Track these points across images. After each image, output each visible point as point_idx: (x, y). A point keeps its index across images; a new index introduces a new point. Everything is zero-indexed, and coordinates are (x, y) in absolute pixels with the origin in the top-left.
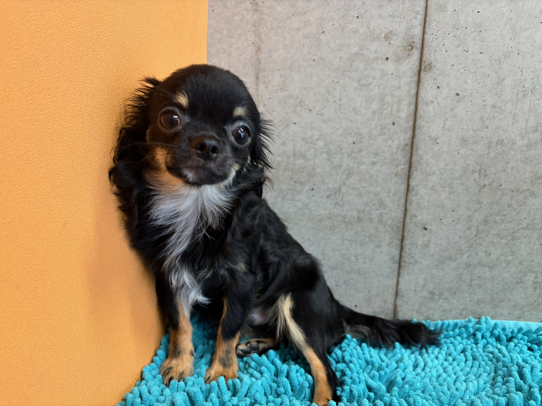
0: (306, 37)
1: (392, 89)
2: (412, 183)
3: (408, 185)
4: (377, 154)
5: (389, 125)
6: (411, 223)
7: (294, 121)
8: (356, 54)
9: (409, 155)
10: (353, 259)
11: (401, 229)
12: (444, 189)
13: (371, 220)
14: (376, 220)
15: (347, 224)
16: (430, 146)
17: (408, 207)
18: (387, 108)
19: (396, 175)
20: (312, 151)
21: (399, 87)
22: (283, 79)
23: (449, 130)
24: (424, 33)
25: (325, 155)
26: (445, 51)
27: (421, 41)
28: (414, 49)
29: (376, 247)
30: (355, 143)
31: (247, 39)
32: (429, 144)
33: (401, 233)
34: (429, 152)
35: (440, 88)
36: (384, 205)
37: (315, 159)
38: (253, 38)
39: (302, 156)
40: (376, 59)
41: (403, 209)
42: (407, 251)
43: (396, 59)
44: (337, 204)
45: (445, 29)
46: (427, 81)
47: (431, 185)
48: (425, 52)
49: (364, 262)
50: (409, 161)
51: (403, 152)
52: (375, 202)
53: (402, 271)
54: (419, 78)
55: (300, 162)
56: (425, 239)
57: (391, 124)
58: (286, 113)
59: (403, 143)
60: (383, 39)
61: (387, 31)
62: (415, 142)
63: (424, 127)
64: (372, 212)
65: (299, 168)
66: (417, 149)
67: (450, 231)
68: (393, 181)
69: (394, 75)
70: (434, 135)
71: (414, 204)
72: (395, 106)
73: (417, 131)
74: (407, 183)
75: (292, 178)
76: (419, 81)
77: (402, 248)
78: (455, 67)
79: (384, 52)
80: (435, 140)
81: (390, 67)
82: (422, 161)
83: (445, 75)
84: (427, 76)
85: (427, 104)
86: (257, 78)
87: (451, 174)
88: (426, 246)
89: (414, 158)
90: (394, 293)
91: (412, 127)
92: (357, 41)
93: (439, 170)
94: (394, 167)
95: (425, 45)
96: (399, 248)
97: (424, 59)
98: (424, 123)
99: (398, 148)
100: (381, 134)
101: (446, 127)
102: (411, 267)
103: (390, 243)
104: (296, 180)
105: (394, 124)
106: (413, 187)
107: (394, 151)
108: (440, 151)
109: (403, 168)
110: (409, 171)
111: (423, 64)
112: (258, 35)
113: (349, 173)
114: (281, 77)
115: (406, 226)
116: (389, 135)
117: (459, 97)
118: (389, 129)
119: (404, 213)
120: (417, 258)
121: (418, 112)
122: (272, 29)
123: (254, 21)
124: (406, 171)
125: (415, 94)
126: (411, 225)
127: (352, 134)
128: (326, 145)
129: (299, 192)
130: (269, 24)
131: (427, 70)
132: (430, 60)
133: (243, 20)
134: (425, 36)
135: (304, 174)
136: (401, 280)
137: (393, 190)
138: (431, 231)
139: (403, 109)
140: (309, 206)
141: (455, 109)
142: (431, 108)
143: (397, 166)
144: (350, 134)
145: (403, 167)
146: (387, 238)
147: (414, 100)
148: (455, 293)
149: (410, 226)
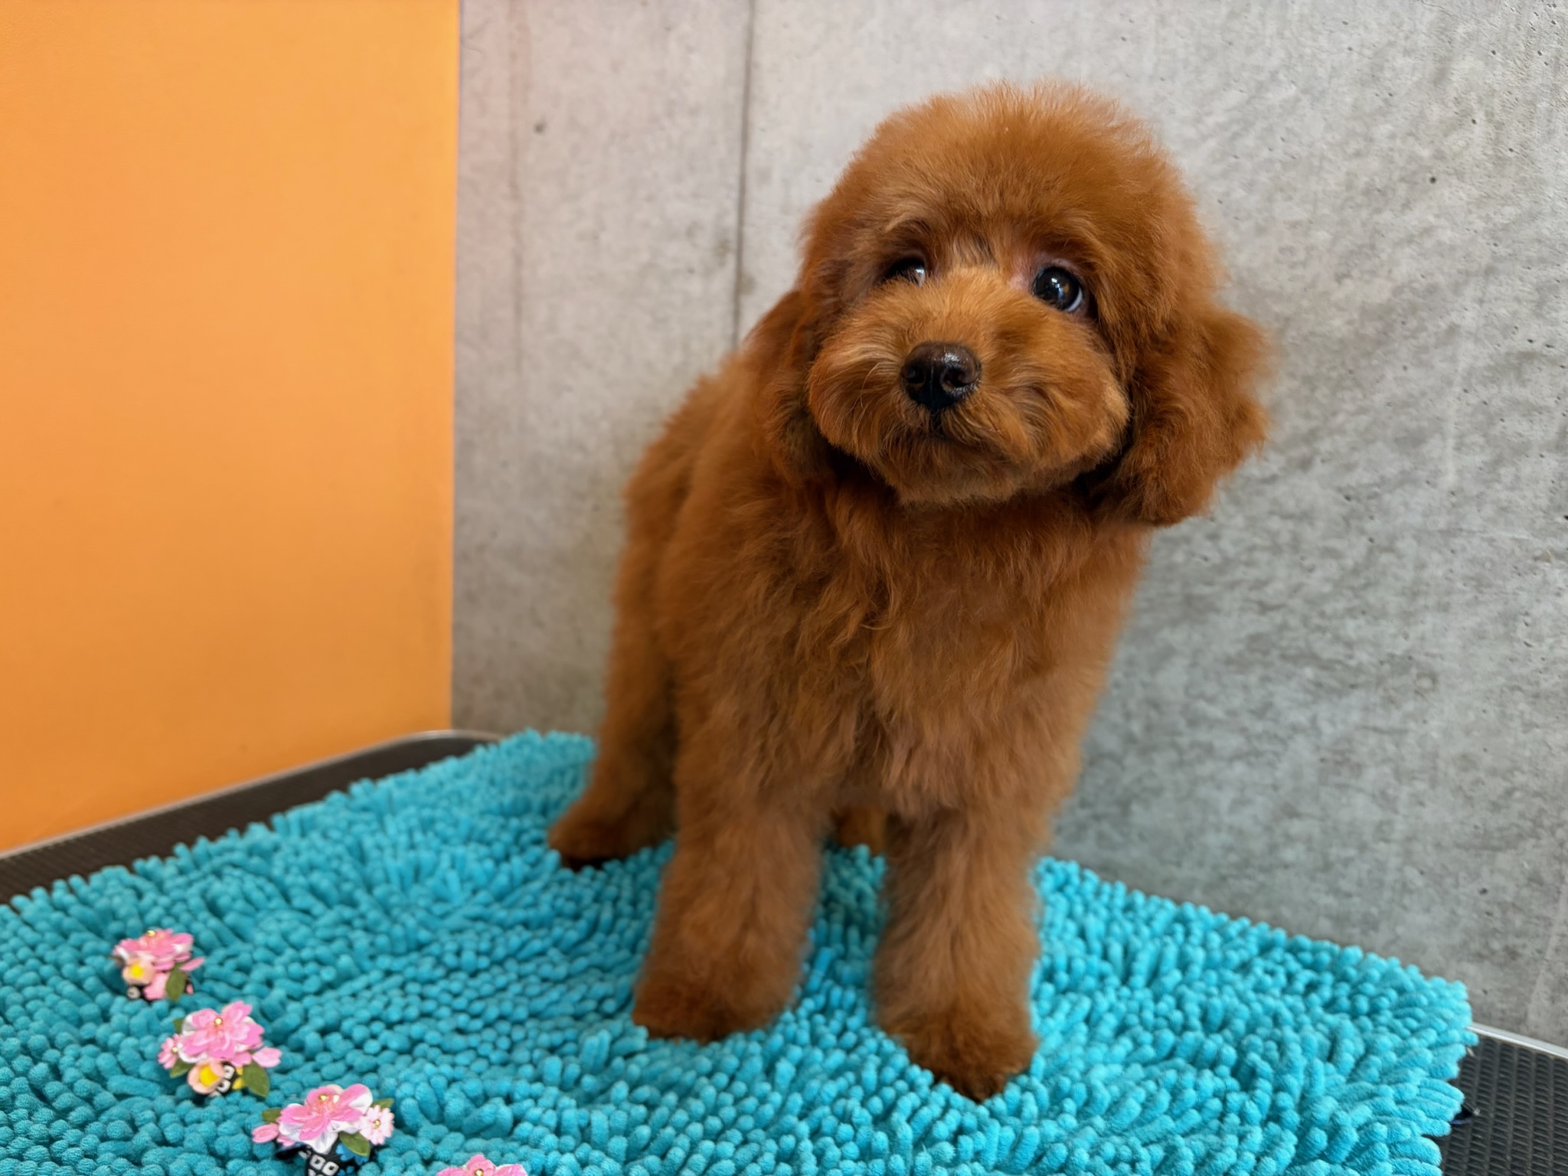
0: (580, 237)
1: (700, 326)
8: (648, 265)
22: (551, 311)
26: (772, 255)
27: (737, 239)
28: (729, 253)
31: (504, 246)
38: (512, 243)
39: (580, 446)
40: (676, 272)
43: (703, 271)
45: (769, 216)
46: (748, 311)
48: (744, 257)
54: (737, 307)
55: (578, 457)
60: (684, 236)
61: (689, 222)
65: (577, 469)
69: (701, 300)
76: (737, 312)
79: (687, 259)
84: (748, 302)
92: (649, 242)
95: (743, 245)
97: (742, 270)
111: (742, 279)
112: (518, 236)
114: (549, 307)
122: (536, 226)
123: (513, 216)
128: (612, 428)
130: (532, 218)
131: (748, 290)
132: (752, 273)
133: (499, 213)
134: (743, 227)
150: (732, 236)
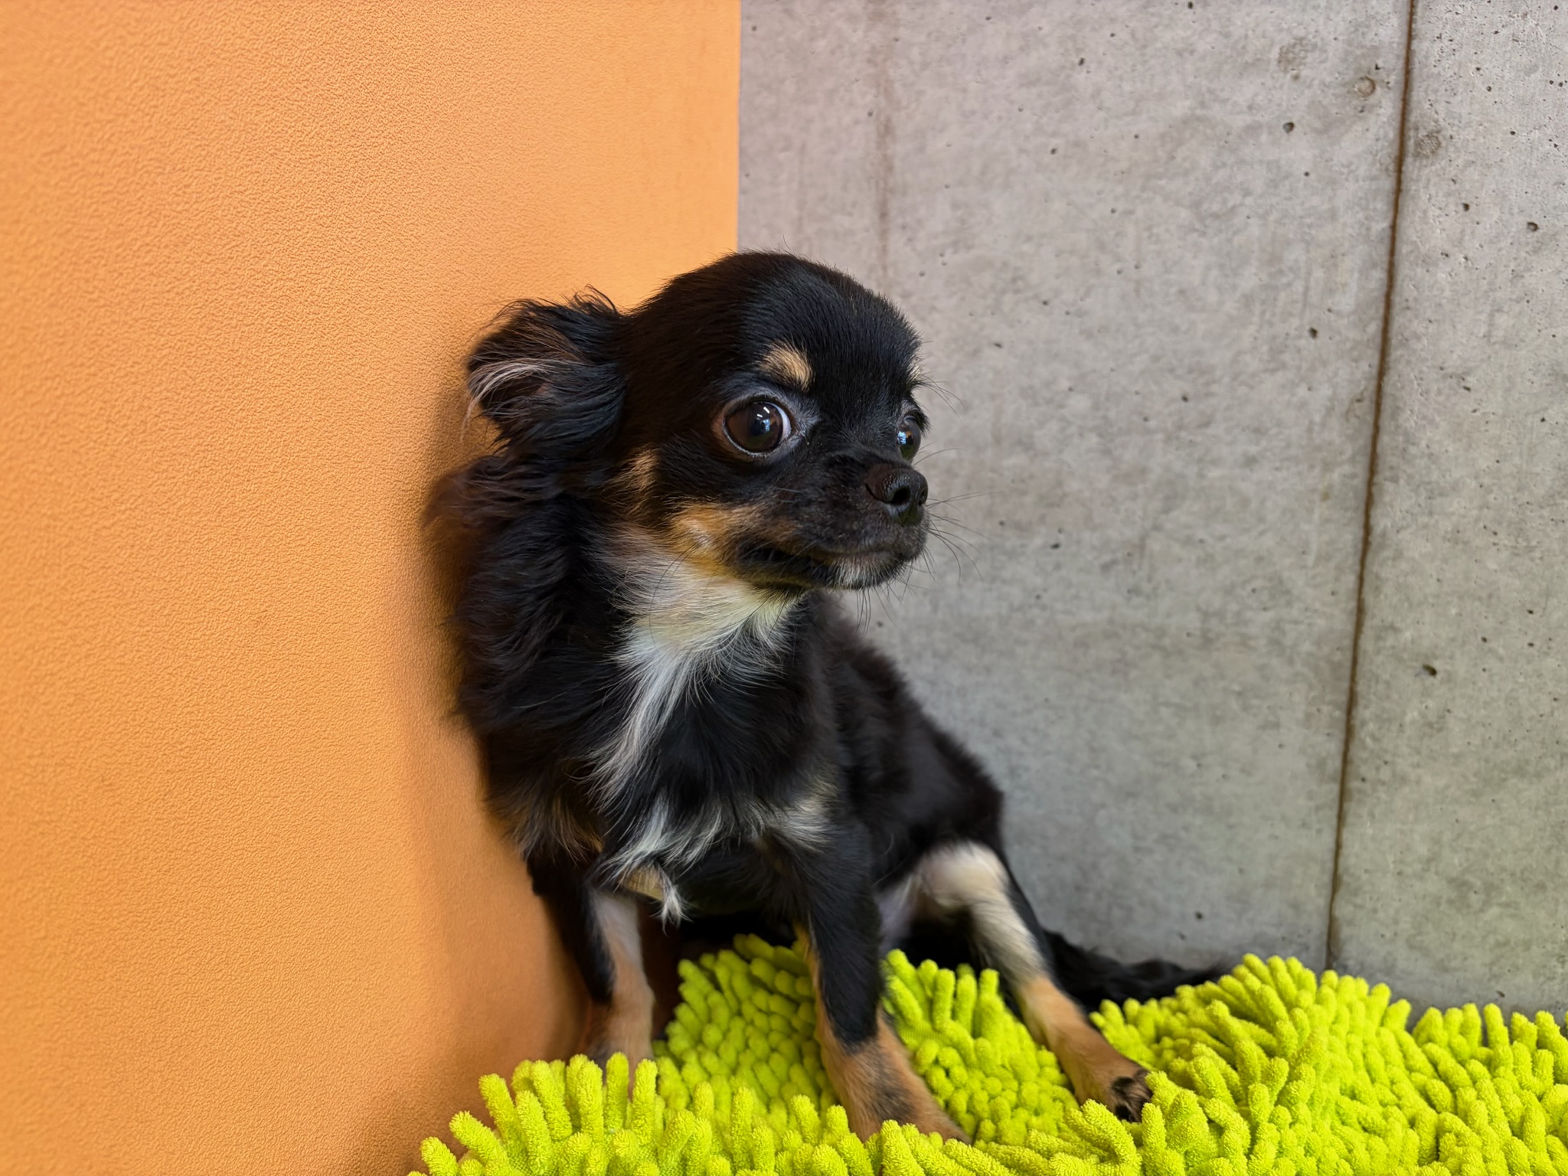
0: (1028, 81)
1: (1308, 221)
2: (1382, 522)
3: (1367, 529)
4: (1259, 431)
5: (1300, 337)
6: (1378, 652)
7: (996, 339)
8: (1185, 122)
9: (1367, 431)
10: (1190, 765)
11: (1346, 672)
12: (1493, 539)
13: (1245, 643)
14: (1263, 642)
15: (1166, 653)
16: (1441, 399)
17: (1369, 599)
18: (1289, 285)
19: (1326, 496)
20: (1054, 426)
21: (1333, 215)
22: (959, 213)
23: (1506, 344)
24: (1410, 36)
25: (1093, 440)
26: (1484, 89)
27: (1401, 64)
28: (1379, 90)
29: (1265, 726)
30: (1189, 397)
31: (851, 104)
32: (1439, 393)
33: (1345, 685)
34: (1438, 419)
35: (1472, 208)
36: (1288, 592)
37: (1061, 452)
38: (869, 98)
39: (1020, 442)
40: (1253, 129)
41: (1353, 604)
42: (1369, 741)
43: (1318, 125)
44: (1134, 591)
45: (1480, 20)
46: (1426, 187)
47: (1446, 525)
48: (1417, 95)
49: (1224, 776)
50: (1369, 450)
51: (1347, 420)
52: (1257, 584)
53: (1351, 807)
54: (1399, 182)
55: (1015, 461)
56: (1430, 703)
57: (1306, 334)
58: (971, 315)
59: (1345, 393)
60: (1273, 65)
61: (1288, 40)
62: (1388, 389)
63: (1418, 338)
64: (1249, 614)
65: (1013, 481)
66: (1397, 410)
67: (1521, 680)
68: (1316, 517)
69: (1312, 176)
70: (1453, 362)
71: (1388, 589)
72: (1319, 274)
73: (1395, 354)
74: (1361, 519)
75: (990, 513)
76: (1398, 190)
77: (1349, 732)
78: (1522, 137)
79: (1279, 105)
80: (1461, 380)
81: (1300, 152)
82: (1413, 450)
83: (1489, 166)
84: (1426, 171)
85: (1427, 262)
86: (883, 215)
87: (1519, 489)
88: (1435, 726)
89: (1385, 439)
90: (1327, 878)
91: (1378, 340)
92: (1190, 79)
93: (1476, 477)
94: (1317, 470)
95: (1416, 72)
96: (1340, 735)
97: (1413, 118)
98: (1418, 326)
99: (1330, 411)
100: (1272, 366)
101: (1498, 335)
102: (1383, 796)
103: (1308, 716)
104: (1003, 519)
105: (1314, 333)
106: (1384, 534)
107: (1317, 419)
108: (1478, 414)
109: (1347, 473)
110: (1370, 484)
111: (1412, 133)
112: (883, 86)
113: (1172, 494)
114: (955, 206)
115: (1360, 660)
116: (1299, 368)
117: (1537, 233)
118: (1299, 351)
119: (1354, 618)
120: (1403, 765)
121: (1397, 289)
122: (925, 66)
123: (873, 50)
124: (1360, 482)
125: (1388, 232)
126: (1380, 659)
127: (1180, 372)
128: (1096, 407)
129: (1012, 555)
130: (915, 53)
131: (1427, 151)
132: (1436, 121)
133: (840, 47)
134: (1415, 44)
135: (1029, 500)
136: (1346, 835)
137: (1314, 547)
138: (1450, 678)
139: (1345, 285)
140: (1046, 599)
141: (1527, 275)
142: (1441, 276)
143: (1327, 467)
144: (1172, 371)
145: (1347, 469)
146: (1297, 698)
147: (1383, 250)
148: (1541, 887)
149: (1376, 661)
150: (1391, 63)
